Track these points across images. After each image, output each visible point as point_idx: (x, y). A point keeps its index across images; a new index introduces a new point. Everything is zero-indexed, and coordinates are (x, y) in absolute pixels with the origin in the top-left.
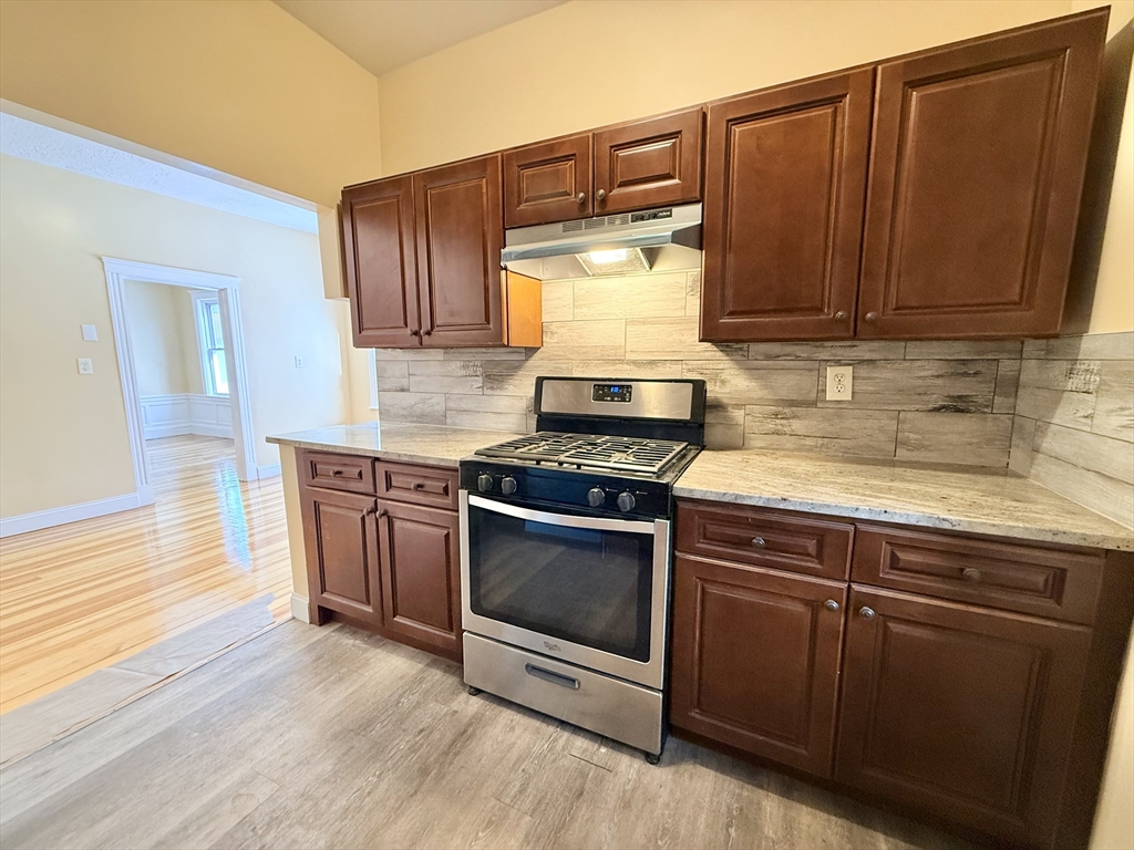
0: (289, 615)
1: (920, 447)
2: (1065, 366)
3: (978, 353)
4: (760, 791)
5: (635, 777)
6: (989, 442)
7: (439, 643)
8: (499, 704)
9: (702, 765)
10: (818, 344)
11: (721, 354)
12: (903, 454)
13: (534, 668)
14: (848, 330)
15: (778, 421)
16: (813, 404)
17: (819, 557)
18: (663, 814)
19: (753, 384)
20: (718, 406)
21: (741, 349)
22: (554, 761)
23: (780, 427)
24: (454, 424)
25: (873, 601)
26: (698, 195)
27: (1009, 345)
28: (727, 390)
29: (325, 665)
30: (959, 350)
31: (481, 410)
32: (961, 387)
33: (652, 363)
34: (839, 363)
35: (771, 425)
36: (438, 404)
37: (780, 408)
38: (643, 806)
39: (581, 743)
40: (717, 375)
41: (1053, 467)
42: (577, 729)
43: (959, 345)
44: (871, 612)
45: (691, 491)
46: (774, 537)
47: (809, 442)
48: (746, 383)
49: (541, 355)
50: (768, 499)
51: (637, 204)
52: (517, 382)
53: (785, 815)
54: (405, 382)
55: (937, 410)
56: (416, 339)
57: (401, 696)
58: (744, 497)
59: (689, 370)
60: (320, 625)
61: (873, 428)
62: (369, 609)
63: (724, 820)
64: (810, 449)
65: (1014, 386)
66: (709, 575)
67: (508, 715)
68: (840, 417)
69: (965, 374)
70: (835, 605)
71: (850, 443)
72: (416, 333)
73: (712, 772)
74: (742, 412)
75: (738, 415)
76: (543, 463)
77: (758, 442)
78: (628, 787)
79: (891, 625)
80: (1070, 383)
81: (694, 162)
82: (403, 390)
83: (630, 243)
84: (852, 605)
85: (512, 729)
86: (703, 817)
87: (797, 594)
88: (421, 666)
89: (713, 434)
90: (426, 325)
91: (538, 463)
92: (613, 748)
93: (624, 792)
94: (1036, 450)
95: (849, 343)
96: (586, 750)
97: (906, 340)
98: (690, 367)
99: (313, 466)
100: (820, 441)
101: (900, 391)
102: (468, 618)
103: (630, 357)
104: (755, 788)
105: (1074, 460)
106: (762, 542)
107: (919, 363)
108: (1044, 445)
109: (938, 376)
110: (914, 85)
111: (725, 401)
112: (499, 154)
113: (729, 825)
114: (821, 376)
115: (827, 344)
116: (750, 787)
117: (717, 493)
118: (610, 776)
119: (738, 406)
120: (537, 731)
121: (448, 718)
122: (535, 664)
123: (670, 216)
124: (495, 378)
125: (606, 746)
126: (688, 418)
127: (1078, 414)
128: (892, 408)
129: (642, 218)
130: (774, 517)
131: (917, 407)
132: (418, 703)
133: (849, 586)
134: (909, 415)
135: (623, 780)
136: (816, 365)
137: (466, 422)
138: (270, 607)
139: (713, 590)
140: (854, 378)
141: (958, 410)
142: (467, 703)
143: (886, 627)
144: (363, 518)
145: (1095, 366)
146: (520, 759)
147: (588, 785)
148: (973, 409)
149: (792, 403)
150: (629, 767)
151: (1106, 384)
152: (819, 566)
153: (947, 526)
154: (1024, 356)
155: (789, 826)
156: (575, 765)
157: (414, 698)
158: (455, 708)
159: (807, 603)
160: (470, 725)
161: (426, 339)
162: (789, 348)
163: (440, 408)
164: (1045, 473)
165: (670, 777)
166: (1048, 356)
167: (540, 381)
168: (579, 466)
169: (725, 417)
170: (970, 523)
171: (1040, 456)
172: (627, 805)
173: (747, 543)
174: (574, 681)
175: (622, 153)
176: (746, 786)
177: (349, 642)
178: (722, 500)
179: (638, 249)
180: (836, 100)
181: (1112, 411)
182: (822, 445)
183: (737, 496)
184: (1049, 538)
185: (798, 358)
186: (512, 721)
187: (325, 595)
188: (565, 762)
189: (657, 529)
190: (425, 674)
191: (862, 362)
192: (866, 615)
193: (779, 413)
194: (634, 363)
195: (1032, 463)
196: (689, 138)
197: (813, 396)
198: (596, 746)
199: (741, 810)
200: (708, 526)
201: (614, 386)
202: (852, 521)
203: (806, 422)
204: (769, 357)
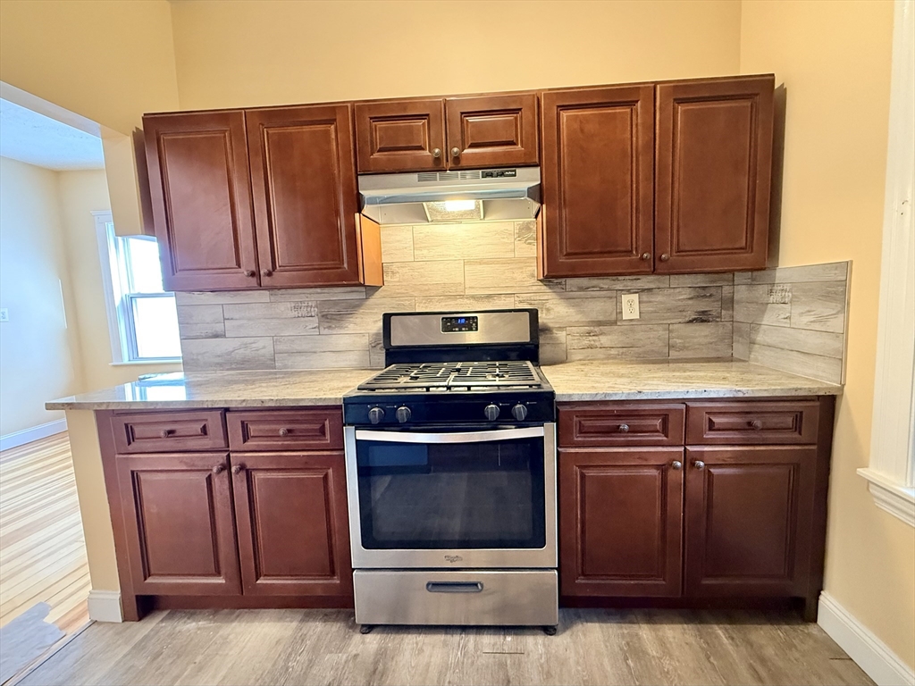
0: (86, 620)
1: (684, 348)
2: (766, 288)
3: (711, 282)
4: (634, 626)
5: (543, 650)
6: (722, 340)
7: (320, 593)
8: (397, 633)
9: (587, 622)
10: (614, 278)
11: (545, 287)
12: (674, 354)
13: (436, 585)
14: (650, 267)
15: (590, 338)
16: (614, 323)
17: (665, 431)
18: (578, 671)
19: (571, 311)
20: (547, 330)
21: (560, 283)
22: (473, 663)
23: (592, 343)
24: (285, 366)
25: (701, 455)
26: (537, 160)
27: (725, 276)
28: (552, 317)
29: (170, 661)
30: (699, 280)
31: (318, 350)
32: (703, 305)
33: (489, 296)
34: (629, 292)
35: (586, 342)
36: (264, 347)
37: (592, 328)
38: (561, 671)
39: (487, 640)
40: (543, 304)
41: (766, 353)
42: (479, 629)
43: (700, 278)
44: (702, 464)
45: (570, 395)
46: (636, 422)
47: (613, 352)
48: (566, 310)
49: (383, 294)
50: (629, 394)
51: (487, 163)
52: (358, 320)
53: (657, 636)
54: (219, 328)
55: (691, 321)
56: (253, 281)
57: (287, 660)
58: (611, 395)
59: (521, 302)
60: (140, 619)
61: (653, 337)
62: (220, 580)
63: (621, 657)
64: (614, 358)
65: (729, 303)
66: (586, 462)
67: (410, 640)
68: (632, 331)
69: (705, 296)
70: (679, 464)
71: (641, 350)
72: (253, 274)
73: (597, 625)
74: (564, 333)
75: (561, 336)
76: (431, 389)
77: (577, 356)
78: (543, 660)
79: (712, 470)
80: (771, 299)
81: (533, 134)
82: (216, 336)
83: (475, 196)
84: (689, 462)
85: (421, 651)
86: (606, 661)
87: (653, 462)
88: (294, 624)
89: (544, 352)
90: (265, 267)
91: (428, 390)
92: (516, 634)
93: (541, 665)
94: (753, 343)
95: (634, 277)
96: (495, 644)
97: (670, 274)
98: (521, 299)
99: (129, 430)
100: (621, 350)
101: (669, 310)
102: (359, 554)
103: (468, 292)
104: (630, 625)
105: (781, 345)
106: (626, 427)
107: (678, 290)
108: (758, 339)
109: (690, 299)
110: (680, 101)
111: (551, 325)
112: (349, 105)
113: (626, 659)
114: (618, 302)
115: (620, 278)
116: (626, 625)
117: (591, 395)
118: (523, 658)
119: (561, 329)
120: (445, 644)
121: (351, 664)
122: (433, 580)
123: (515, 175)
124: (332, 317)
125: (510, 634)
126: (528, 340)
127: (780, 317)
128: (665, 322)
129: (491, 175)
130: (632, 407)
131: (680, 320)
132: (310, 661)
133: (685, 448)
134: (676, 326)
135: (536, 657)
136: (614, 294)
137: (300, 363)
138: (49, 619)
139: (590, 473)
140: (640, 302)
141: (703, 321)
142: (363, 642)
143: (709, 471)
144: (209, 480)
145: (787, 287)
146: (441, 674)
147: (511, 673)
148: (711, 319)
149: (600, 323)
150: (535, 644)
151: (796, 297)
152: (665, 438)
153: (740, 395)
154: (735, 283)
155: (662, 643)
156: (491, 660)
157: (303, 658)
158: (354, 652)
159: (657, 467)
160: (376, 663)
161: (266, 281)
162: (595, 282)
163: (269, 350)
164: (760, 356)
165: (569, 640)
166: (752, 283)
167: (387, 318)
168: (469, 387)
169: (551, 338)
170: (752, 391)
171: (756, 346)
172: (549, 675)
173: (617, 430)
174: (476, 585)
175: (471, 119)
176: (623, 625)
177: (190, 627)
178: (595, 399)
179: (481, 201)
180: (631, 104)
181: (802, 313)
182: (623, 353)
183: (606, 395)
184: (794, 394)
185: (601, 289)
186: (417, 644)
187: (150, 580)
188: (483, 660)
189: (546, 432)
190: (304, 631)
191: (643, 290)
192: (699, 467)
193: (592, 331)
194: (473, 297)
195: (750, 352)
196: (527, 114)
197: (613, 317)
198: (502, 637)
199: (628, 644)
200: (583, 422)
201: (461, 318)
202: (683, 401)
203: (609, 337)
204: (581, 289)
